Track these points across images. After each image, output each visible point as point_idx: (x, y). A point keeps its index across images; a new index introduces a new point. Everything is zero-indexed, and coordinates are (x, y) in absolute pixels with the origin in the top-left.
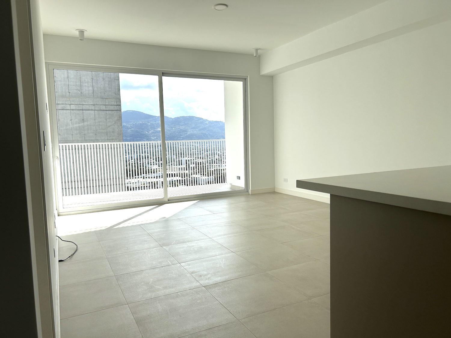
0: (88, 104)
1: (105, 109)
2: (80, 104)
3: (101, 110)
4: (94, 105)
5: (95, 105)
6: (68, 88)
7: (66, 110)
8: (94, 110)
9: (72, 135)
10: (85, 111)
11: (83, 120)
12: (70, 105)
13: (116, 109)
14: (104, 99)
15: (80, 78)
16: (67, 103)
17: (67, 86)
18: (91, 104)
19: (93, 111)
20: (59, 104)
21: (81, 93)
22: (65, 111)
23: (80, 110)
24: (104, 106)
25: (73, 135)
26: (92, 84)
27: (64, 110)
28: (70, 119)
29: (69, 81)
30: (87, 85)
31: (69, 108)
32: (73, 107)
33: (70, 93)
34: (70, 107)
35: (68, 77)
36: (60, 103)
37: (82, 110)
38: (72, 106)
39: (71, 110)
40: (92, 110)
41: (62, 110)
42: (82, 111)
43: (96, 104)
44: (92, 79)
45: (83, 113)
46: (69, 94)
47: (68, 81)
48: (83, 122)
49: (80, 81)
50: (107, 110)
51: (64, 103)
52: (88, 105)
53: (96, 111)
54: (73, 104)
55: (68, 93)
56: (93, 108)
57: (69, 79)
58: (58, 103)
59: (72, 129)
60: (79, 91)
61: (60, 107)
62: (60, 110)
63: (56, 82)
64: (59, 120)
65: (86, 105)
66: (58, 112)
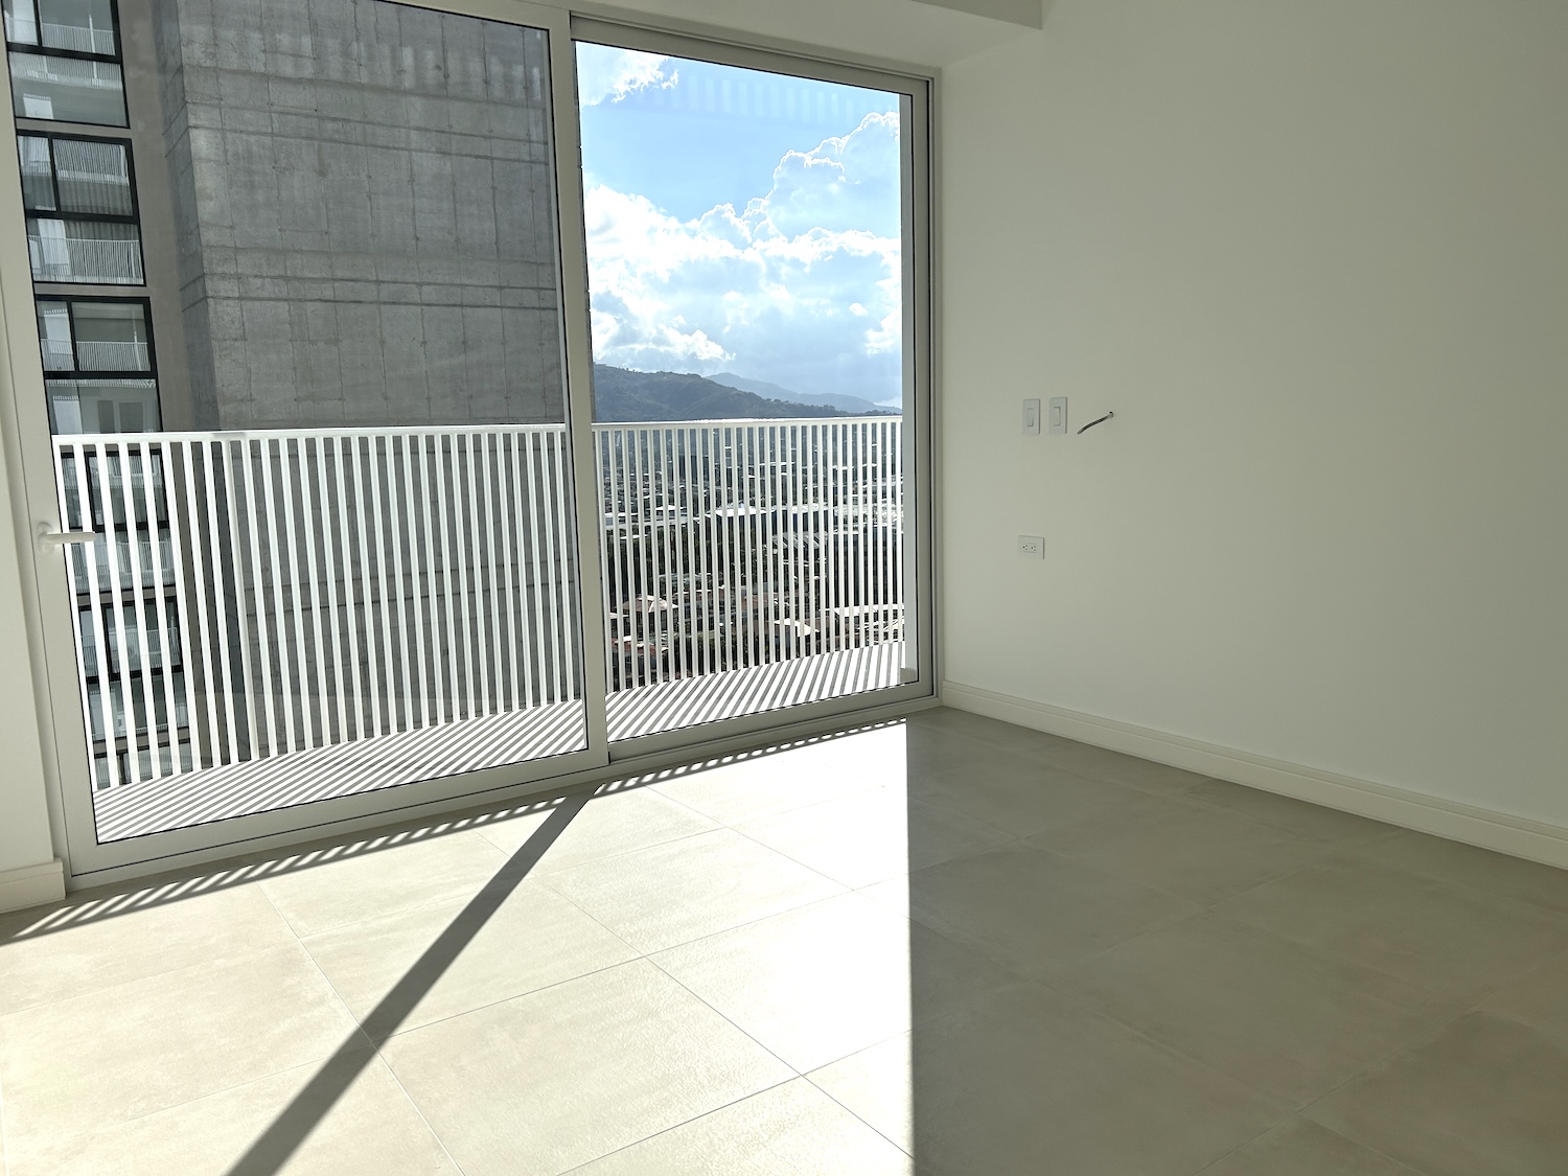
0: (481, 284)
1: (537, 305)
2: (452, 285)
3: (524, 308)
4: (501, 288)
5: (505, 288)
6: (414, 220)
7: (407, 304)
8: (501, 307)
9: (429, 399)
10: (469, 310)
11: (464, 343)
12: (420, 285)
14: (535, 267)
15: (455, 185)
16: (408, 278)
17: (410, 213)
18: (488, 284)
19: (499, 310)
20: (383, 282)
21: (457, 241)
22: (403, 310)
23: (454, 305)
24: (534, 294)
26: (492, 209)
27: (400, 304)
28: (421, 339)
29: (416, 195)
30: (476, 212)
31: (417, 299)
32: (429, 293)
33: (418, 239)
34: (420, 294)
35: (411, 180)
36: (387, 278)
37: (461, 306)
38: (426, 289)
39: (422, 304)
40: (496, 307)
41: (394, 303)
42: (459, 309)
43: (505, 284)
44: (494, 188)
45: (463, 316)
46: (417, 244)
47: (410, 193)
48: (465, 351)
49: (452, 197)
50: (544, 309)
51: (399, 277)
52: (480, 286)
53: (506, 311)
54: (429, 284)
55: (414, 242)
56: (499, 298)
57: (416, 188)
58: (380, 278)
59: (427, 377)
60: (449, 233)
61: (386, 292)
62: (385, 303)
63: (370, 199)
64: (383, 342)
65: (475, 286)
66: (380, 312)
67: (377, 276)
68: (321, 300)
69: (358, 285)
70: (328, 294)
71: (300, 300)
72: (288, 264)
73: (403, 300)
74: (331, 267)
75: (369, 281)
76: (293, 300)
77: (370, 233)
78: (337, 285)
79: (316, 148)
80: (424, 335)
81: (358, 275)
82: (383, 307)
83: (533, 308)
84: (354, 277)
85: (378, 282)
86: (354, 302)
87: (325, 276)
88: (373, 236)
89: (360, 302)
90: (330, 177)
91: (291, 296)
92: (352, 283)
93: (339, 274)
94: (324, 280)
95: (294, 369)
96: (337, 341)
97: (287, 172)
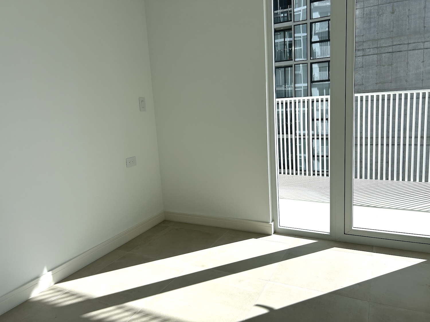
6: (424, 21)
7: (418, 49)
9: (422, 80)
16: (420, 41)
17: (423, 18)
20: (410, 43)
22: (416, 51)
25: (424, 80)
27: (415, 50)
28: (422, 60)
29: (426, 12)
31: (422, 47)
32: (427, 45)
33: (425, 27)
34: (424, 45)
35: (425, 7)
36: (412, 42)
38: (426, 43)
39: (424, 49)
41: (413, 50)
46: (424, 29)
47: (424, 12)
51: (416, 41)
54: (428, 41)
55: (423, 28)
59: (423, 73)
61: (411, 47)
62: (410, 50)
63: (408, 17)
64: (408, 63)
66: (408, 54)
67: (408, 42)
68: (388, 53)
69: (401, 46)
70: (391, 50)
71: (381, 54)
72: (378, 43)
73: (417, 48)
74: (392, 42)
75: (405, 44)
76: (379, 54)
77: (407, 28)
78: (393, 47)
79: (392, 5)
80: (423, 59)
81: (401, 43)
82: (409, 52)
84: (400, 43)
85: (408, 44)
86: (399, 51)
87: (390, 45)
88: (408, 29)
89: (401, 51)
90: (396, 13)
91: (378, 53)
92: (398, 46)
93: (395, 43)
94: (390, 46)
95: (377, 74)
96: (392, 64)
97: (382, 15)
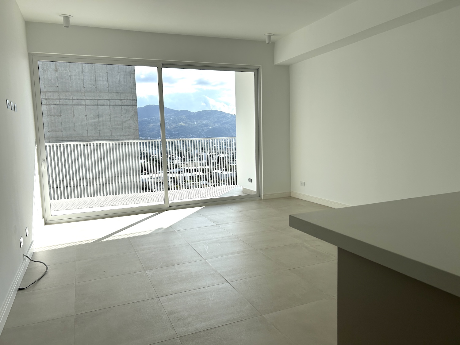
0: (103, 99)
1: (121, 104)
2: (95, 99)
3: (116, 105)
4: (109, 100)
5: (111, 100)
6: (83, 82)
7: (81, 105)
8: (110, 105)
9: (87, 131)
10: (100, 106)
11: (98, 115)
12: (85, 100)
13: (132, 104)
14: (120, 94)
15: (95, 72)
16: (81, 98)
17: (82, 80)
18: (105, 99)
19: (109, 106)
20: (74, 99)
21: (96, 87)
22: (80, 106)
23: (95, 105)
24: (120, 101)
26: (107, 78)
27: (79, 105)
28: (85, 114)
29: (84, 76)
30: (102, 79)
31: (84, 103)
32: (88, 102)
35: (83, 72)
36: (75, 98)
37: (97, 105)
39: (86, 105)
40: (108, 105)
41: (77, 105)
43: (111, 99)
44: (107, 73)
45: (98, 108)
47: (82, 75)
48: (98, 118)
49: (94, 75)
50: (123, 105)
51: (79, 98)
52: (103, 100)
53: (111, 106)
54: (88, 99)
55: (83, 88)
56: (109, 103)
57: (84, 74)
58: (73, 98)
59: (87, 125)
60: (94, 85)
61: (75, 102)
62: (75, 105)
63: (70, 77)
64: (74, 116)
65: (101, 100)
66: (73, 107)
67: (72, 98)
68: (56, 105)
69: (67, 100)
70: (58, 103)
71: (50, 105)
72: (46, 95)
73: (80, 104)
74: (59, 96)
75: (70, 99)
76: (48, 105)
77: (70, 86)
78: (60, 100)
79: (55, 64)
80: (86, 113)
81: (67, 98)
82: (74, 106)
83: (119, 105)
84: (65, 98)
85: (73, 99)
86: (66, 105)
87: (57, 98)
88: (71, 87)
89: (67, 105)
90: (59, 71)
91: (47, 104)
92: (65, 100)
93: (61, 97)
94: (57, 99)
95: (48, 123)
96: (60, 116)
97: (46, 71)
